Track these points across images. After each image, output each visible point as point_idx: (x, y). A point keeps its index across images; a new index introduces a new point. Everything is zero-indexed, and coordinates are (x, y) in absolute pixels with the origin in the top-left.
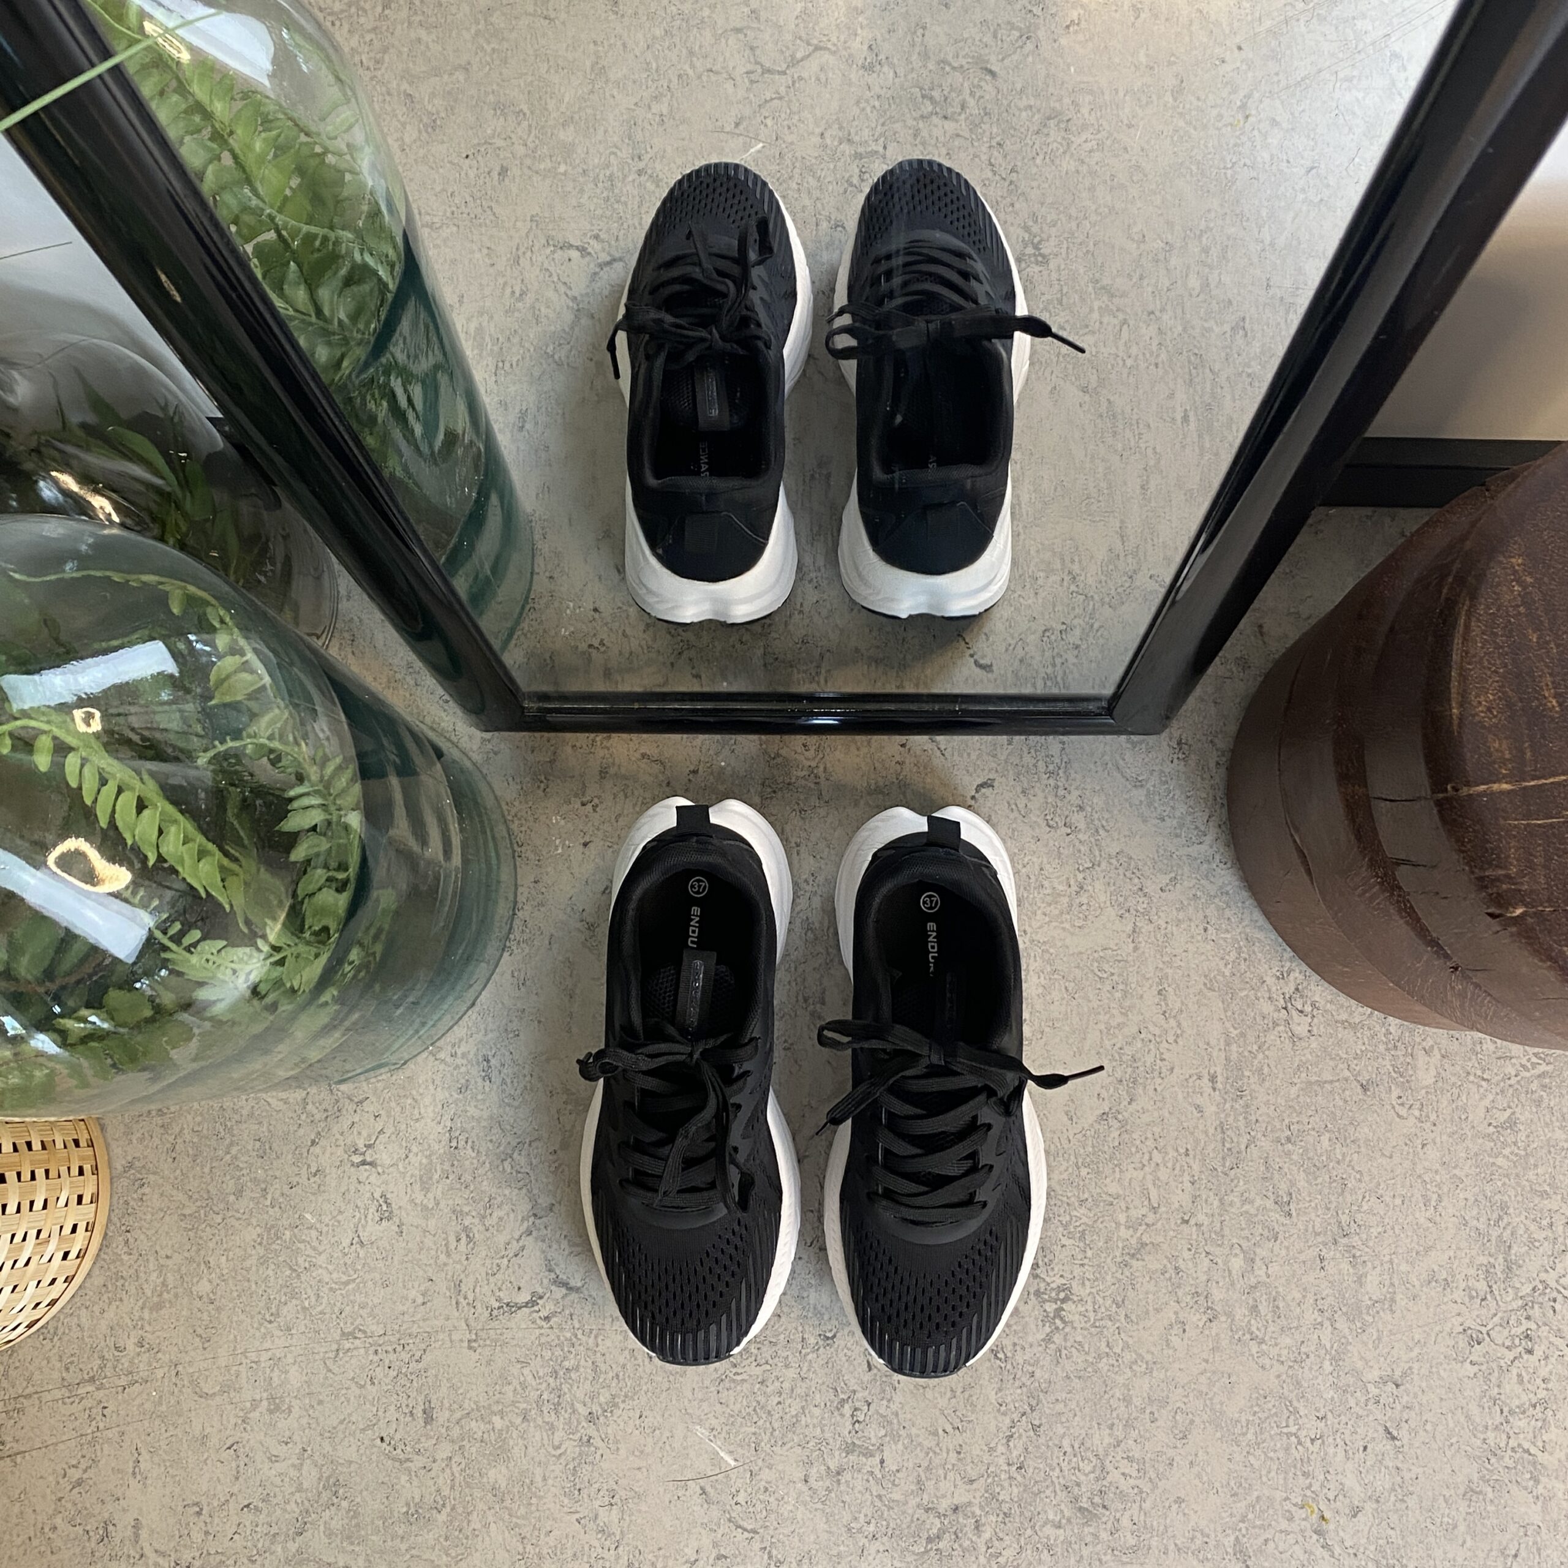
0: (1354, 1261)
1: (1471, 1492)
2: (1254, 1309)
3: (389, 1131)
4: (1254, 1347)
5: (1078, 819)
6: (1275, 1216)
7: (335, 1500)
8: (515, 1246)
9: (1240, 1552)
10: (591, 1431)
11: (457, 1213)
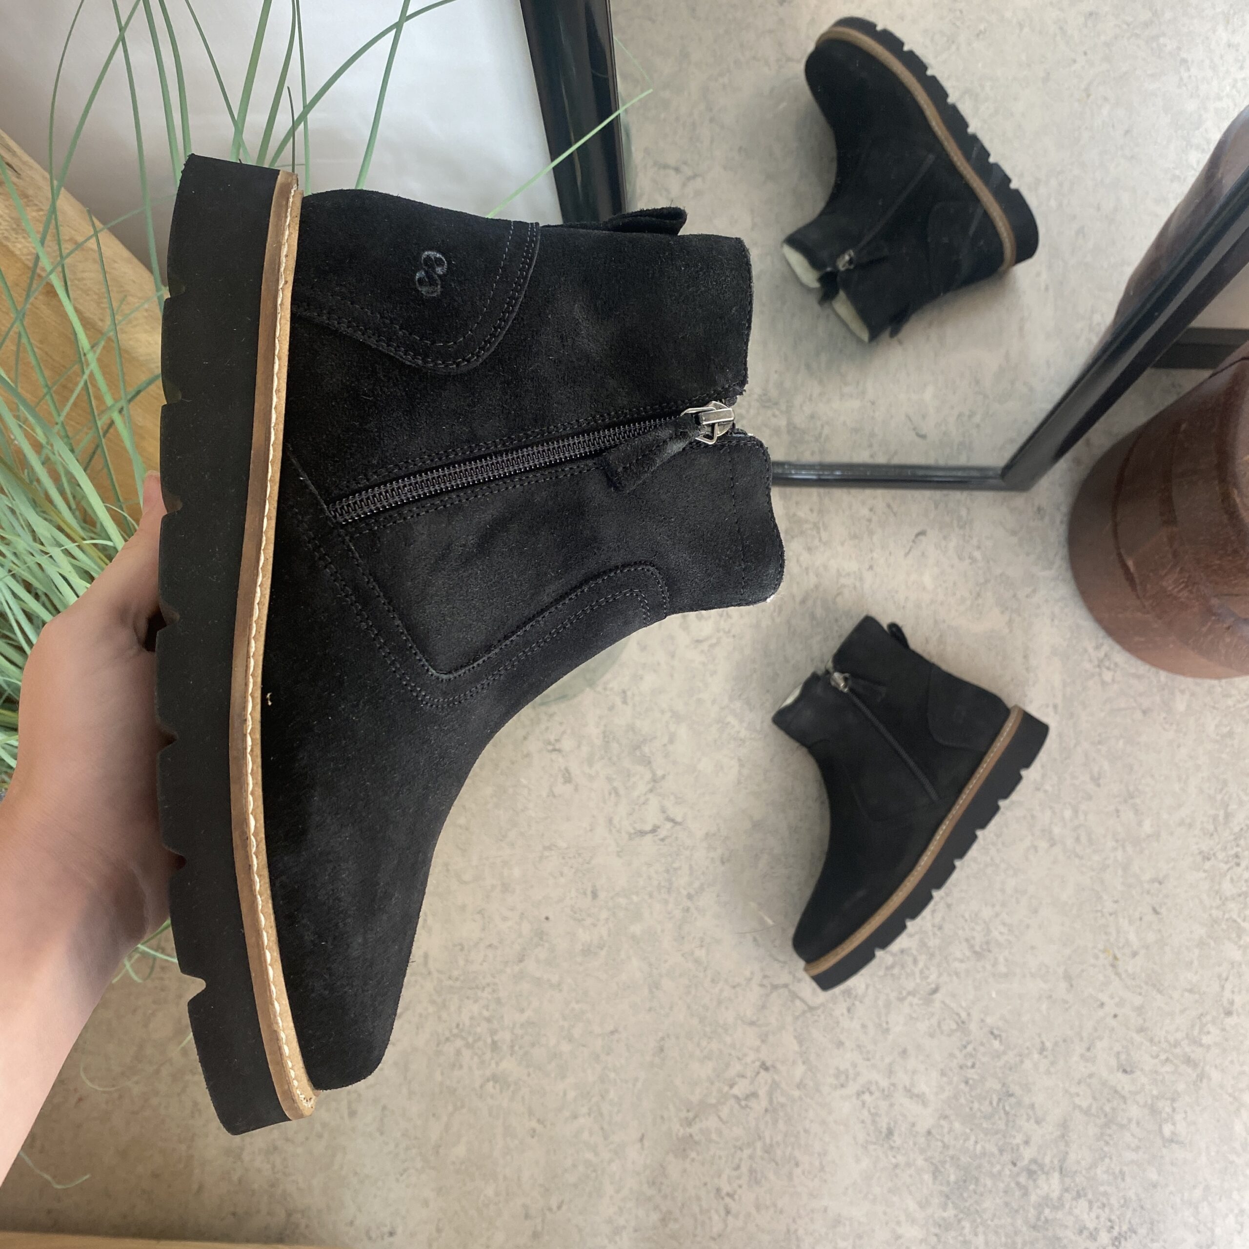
0: (1137, 812)
1: (1201, 944)
2: (1078, 839)
3: (569, 731)
4: (1077, 861)
5: (977, 554)
6: (1091, 787)
7: (541, 943)
8: (642, 799)
9: (1068, 977)
10: (689, 904)
11: (609, 779)
